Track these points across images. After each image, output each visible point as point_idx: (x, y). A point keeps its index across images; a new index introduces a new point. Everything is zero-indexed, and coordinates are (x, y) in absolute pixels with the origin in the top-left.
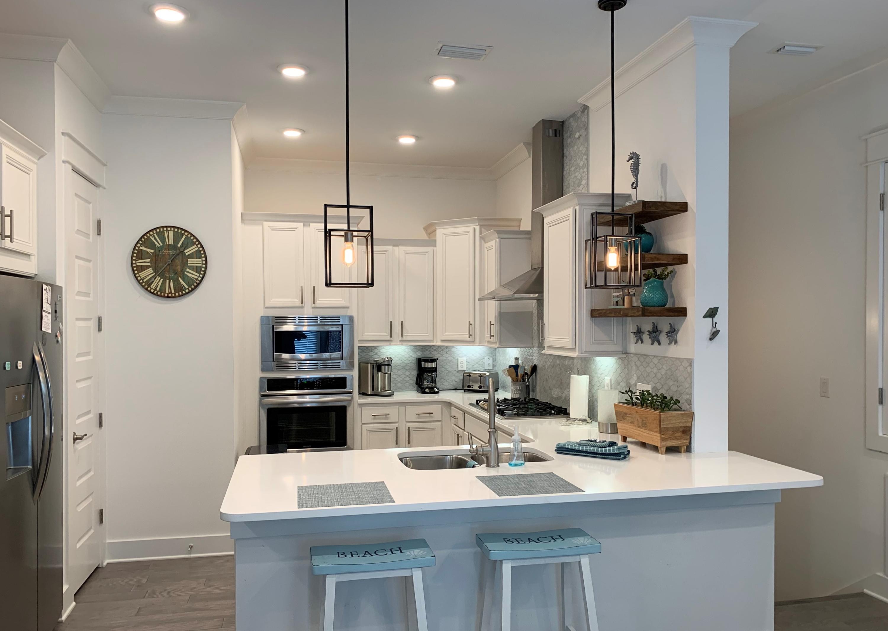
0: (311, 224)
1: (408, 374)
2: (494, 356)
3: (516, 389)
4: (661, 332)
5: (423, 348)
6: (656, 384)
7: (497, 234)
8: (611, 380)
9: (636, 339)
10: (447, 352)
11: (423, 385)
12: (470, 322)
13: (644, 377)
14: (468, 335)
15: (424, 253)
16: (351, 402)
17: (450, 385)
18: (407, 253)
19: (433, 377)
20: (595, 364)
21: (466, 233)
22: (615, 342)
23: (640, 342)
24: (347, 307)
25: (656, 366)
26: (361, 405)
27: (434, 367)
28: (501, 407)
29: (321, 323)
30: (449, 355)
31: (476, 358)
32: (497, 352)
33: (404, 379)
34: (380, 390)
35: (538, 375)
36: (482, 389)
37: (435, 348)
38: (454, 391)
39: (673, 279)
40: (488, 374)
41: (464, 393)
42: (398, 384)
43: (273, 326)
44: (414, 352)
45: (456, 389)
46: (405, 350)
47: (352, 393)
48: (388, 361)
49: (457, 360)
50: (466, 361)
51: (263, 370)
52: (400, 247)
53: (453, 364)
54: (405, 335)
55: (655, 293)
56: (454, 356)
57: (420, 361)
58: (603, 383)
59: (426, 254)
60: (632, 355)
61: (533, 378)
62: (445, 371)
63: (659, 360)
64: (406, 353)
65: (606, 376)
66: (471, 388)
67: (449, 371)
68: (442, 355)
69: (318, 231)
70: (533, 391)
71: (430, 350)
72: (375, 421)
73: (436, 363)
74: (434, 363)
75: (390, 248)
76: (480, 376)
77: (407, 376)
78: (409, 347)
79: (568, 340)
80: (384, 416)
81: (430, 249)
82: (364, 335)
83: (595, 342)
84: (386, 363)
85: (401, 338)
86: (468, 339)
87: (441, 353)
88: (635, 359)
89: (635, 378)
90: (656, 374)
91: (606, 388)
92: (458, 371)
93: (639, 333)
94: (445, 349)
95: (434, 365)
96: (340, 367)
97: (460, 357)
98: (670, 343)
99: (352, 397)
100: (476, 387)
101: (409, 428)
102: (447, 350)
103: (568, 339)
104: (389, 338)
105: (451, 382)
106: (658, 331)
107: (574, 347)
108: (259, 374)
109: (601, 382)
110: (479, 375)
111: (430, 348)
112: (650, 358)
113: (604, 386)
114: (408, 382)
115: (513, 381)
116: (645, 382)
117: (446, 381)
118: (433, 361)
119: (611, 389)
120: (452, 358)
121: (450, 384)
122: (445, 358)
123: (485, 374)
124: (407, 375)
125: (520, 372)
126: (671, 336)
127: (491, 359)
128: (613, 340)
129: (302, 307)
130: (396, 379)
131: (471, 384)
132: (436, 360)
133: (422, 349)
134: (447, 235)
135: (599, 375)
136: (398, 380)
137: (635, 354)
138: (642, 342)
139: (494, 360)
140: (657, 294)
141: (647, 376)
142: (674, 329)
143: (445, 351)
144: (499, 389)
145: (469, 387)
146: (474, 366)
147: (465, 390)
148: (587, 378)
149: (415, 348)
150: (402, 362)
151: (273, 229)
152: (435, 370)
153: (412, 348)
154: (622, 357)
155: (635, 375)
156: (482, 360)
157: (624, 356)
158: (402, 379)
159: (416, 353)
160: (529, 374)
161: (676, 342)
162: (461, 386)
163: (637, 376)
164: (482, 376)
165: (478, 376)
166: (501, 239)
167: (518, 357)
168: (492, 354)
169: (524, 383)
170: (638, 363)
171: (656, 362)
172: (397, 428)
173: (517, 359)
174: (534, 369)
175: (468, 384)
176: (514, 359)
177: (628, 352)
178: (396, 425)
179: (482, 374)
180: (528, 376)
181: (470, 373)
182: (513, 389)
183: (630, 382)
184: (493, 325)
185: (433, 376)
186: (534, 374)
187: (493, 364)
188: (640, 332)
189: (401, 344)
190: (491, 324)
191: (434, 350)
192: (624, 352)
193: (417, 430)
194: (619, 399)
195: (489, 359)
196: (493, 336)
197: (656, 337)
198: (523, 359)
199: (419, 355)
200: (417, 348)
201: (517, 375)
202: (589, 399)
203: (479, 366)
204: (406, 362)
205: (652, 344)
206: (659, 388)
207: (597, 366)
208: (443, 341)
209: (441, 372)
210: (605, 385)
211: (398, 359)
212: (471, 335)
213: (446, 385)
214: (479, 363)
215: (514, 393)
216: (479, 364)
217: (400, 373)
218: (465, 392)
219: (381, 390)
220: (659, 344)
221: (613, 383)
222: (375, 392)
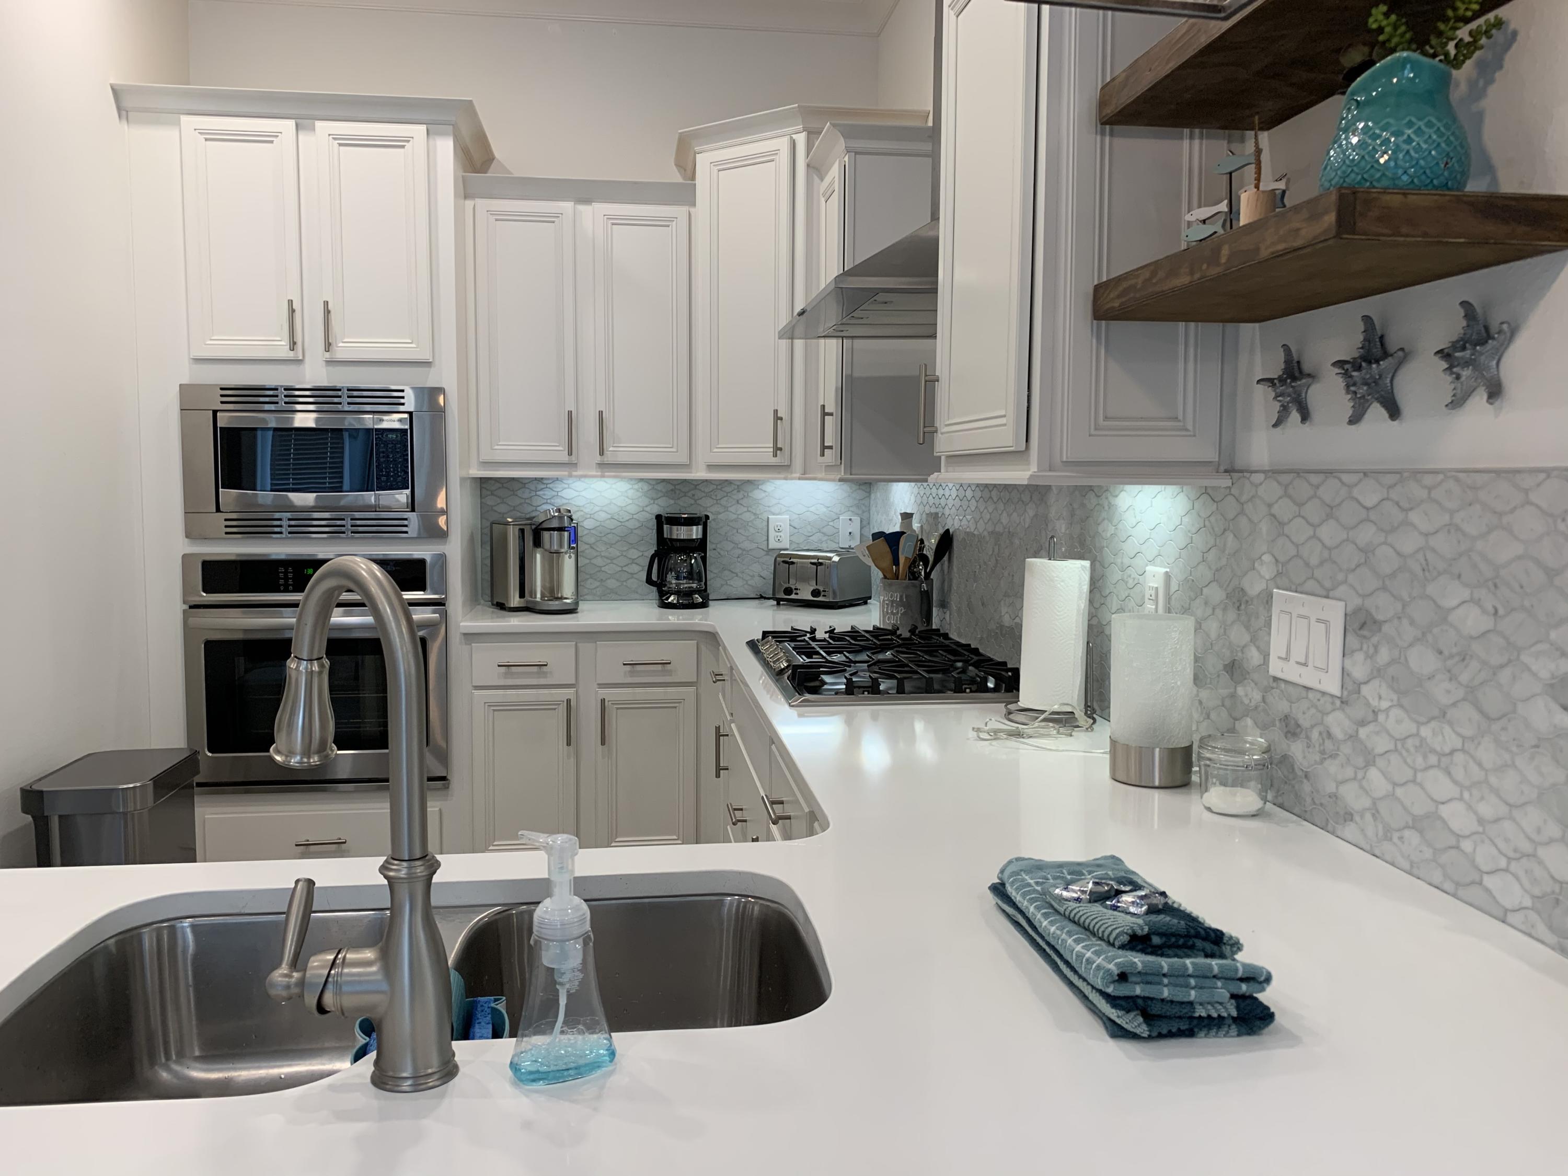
0: (318, 124)
1: (635, 557)
2: (863, 512)
3: (893, 602)
4: (1405, 355)
5: (676, 488)
6: (1364, 596)
7: (842, 140)
8: (1168, 576)
9: (1277, 406)
10: (740, 502)
11: (665, 585)
12: (776, 412)
13: (1307, 564)
14: (772, 450)
15: (664, 223)
16: (439, 630)
17: (746, 586)
18: (615, 221)
19: (694, 565)
20: (1115, 521)
21: (769, 157)
22: (1190, 427)
23: (1295, 416)
24: (427, 364)
25: (1373, 517)
26: (471, 637)
27: (697, 539)
28: (816, 659)
29: (352, 408)
30: (745, 509)
31: (817, 517)
32: (872, 502)
33: (624, 569)
34: (539, 596)
35: (955, 562)
36: (821, 599)
37: (707, 490)
38: (757, 602)
39: (1490, 81)
40: (836, 559)
41: (775, 608)
42: (609, 581)
43: (215, 412)
44: (652, 499)
45: (762, 597)
46: (626, 491)
47: (444, 605)
48: (561, 518)
49: (765, 523)
50: (790, 525)
51: (190, 534)
52: (596, 205)
53: (756, 531)
54: (611, 449)
55: (1410, 124)
56: (758, 512)
57: (661, 521)
58: (1138, 588)
59: (668, 226)
60: (1259, 478)
61: (942, 570)
62: (734, 548)
63: (1390, 487)
64: (630, 502)
65: (1152, 562)
66: (793, 596)
67: (744, 550)
68: (726, 509)
69: (340, 145)
70: (943, 605)
71: (694, 495)
72: (510, 682)
73: (700, 527)
74: (695, 528)
75: (567, 206)
76: (818, 564)
77: (633, 561)
78: (636, 487)
79: (1003, 421)
80: (535, 669)
81: (679, 211)
82: (496, 447)
83: (1106, 423)
84: (555, 524)
85: (598, 459)
86: (773, 461)
87: (723, 502)
88: (1270, 490)
89: (1266, 570)
90: (1367, 551)
91: (1150, 606)
92: (769, 551)
93: (1294, 379)
94: (736, 491)
95: (695, 532)
96: (406, 532)
97: (774, 514)
98: (1457, 402)
99: (445, 616)
100: (806, 594)
101: (603, 701)
102: (740, 495)
103: (1004, 416)
104: (564, 458)
105: (749, 578)
106: (1386, 354)
107: (1023, 448)
108: (182, 546)
109: (1131, 584)
110: (813, 561)
111: (695, 488)
112: (1340, 480)
113: (1144, 596)
114: (635, 576)
115: (885, 577)
116: (1310, 586)
117: (737, 576)
118: (702, 521)
119: (1169, 610)
120: (753, 517)
121: (747, 584)
122: (735, 516)
123: (830, 558)
124: (634, 559)
125: (906, 551)
126: (1467, 363)
127: (857, 520)
128: (1180, 417)
129: (299, 362)
130: (603, 569)
131: (792, 584)
132: (699, 518)
133: (672, 490)
134: (724, 166)
135: (1127, 561)
136: (609, 572)
137: (1273, 473)
138: (1305, 416)
139: (865, 523)
140: (1419, 132)
141: (1322, 563)
142: (1487, 328)
143: (735, 497)
144: (870, 598)
145: (788, 591)
146: (811, 538)
147: (778, 601)
148: (1083, 567)
149: (653, 488)
150: (620, 524)
151: (211, 137)
152: (701, 546)
153: (646, 487)
154: (1215, 488)
155: (1267, 558)
156: (831, 524)
157: (1225, 482)
158: (619, 569)
159: (656, 502)
160: (931, 559)
161: (1495, 392)
162: (769, 594)
163: (1277, 561)
164: (821, 564)
165: (812, 563)
166: (856, 153)
167: (908, 511)
168: (858, 507)
169: (914, 586)
170: (1284, 509)
171: (1370, 500)
172: (569, 701)
173: (907, 517)
174: (946, 541)
175: (787, 585)
176: (900, 517)
177: (1239, 464)
178: (569, 693)
179: (823, 558)
180: (926, 566)
181: (791, 556)
182: (884, 601)
183: (1246, 584)
184: (831, 414)
185: (693, 561)
186: (946, 558)
187: (861, 535)
188: (1297, 374)
189: (599, 474)
190: (824, 414)
191: (703, 494)
192: (1222, 468)
193: (626, 706)
194: (1195, 649)
195: (850, 520)
196: (830, 447)
197: (1376, 382)
198: (924, 516)
199: (663, 506)
200: (659, 487)
201: (896, 562)
202: (1088, 643)
203: (826, 538)
204: (631, 525)
205: (1354, 420)
206: (1380, 617)
207: (1120, 526)
208: (711, 467)
209: (722, 553)
210: (1147, 596)
211: (609, 516)
212: (781, 449)
213: (737, 586)
214: (824, 530)
215: (887, 613)
216: (824, 534)
217: (614, 552)
218: (778, 604)
219: (543, 596)
220: (1394, 412)
221: (1174, 586)
222: (527, 602)
